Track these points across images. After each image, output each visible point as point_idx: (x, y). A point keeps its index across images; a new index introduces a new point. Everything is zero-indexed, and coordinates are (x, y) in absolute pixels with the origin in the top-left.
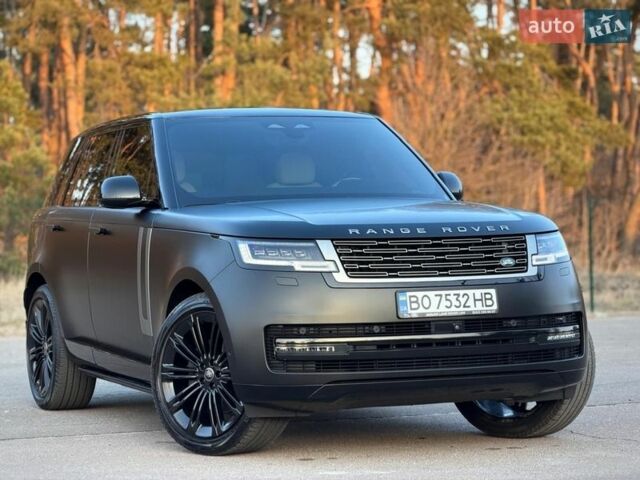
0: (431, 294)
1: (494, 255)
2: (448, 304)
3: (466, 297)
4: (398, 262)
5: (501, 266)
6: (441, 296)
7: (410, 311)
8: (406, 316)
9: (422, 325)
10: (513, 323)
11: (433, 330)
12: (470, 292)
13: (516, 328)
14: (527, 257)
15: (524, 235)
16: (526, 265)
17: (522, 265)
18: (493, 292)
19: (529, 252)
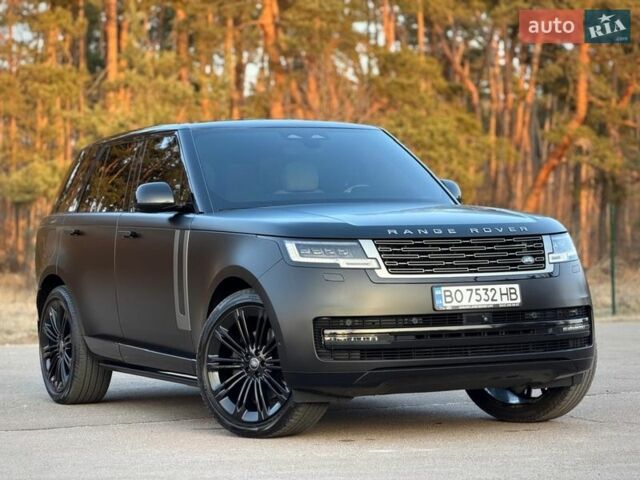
1: (516, 253)
4: (432, 260)
5: (522, 263)
7: (445, 305)
8: (441, 308)
9: (454, 317)
10: (533, 315)
11: (464, 321)
13: (536, 319)
14: (544, 255)
15: (541, 235)
16: (544, 263)
17: (541, 262)
18: (517, 287)
19: (546, 251)
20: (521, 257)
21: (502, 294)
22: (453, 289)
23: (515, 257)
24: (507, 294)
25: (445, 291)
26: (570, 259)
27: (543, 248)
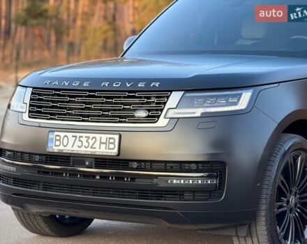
0: (70, 135)
1: (131, 107)
2: (80, 144)
3: (94, 140)
6: (76, 137)
7: (54, 148)
8: (50, 150)
10: (134, 165)
12: (98, 136)
14: (162, 110)
15: (171, 91)
16: (159, 117)
17: (154, 117)
18: (116, 137)
19: (167, 106)
20: (135, 110)
21: (101, 143)
22: (62, 134)
23: (129, 110)
24: (105, 143)
25: (57, 136)
26: (204, 115)
27: (165, 104)
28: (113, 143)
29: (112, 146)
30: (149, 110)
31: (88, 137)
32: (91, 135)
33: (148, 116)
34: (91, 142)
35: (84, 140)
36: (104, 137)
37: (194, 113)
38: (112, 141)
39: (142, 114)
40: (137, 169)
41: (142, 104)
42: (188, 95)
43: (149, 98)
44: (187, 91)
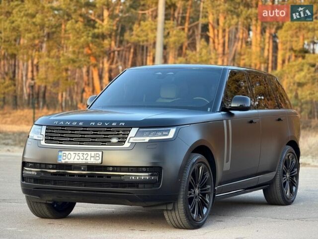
0: (72, 152)
1: (109, 136)
2: (78, 158)
3: (87, 155)
6: (76, 154)
10: (111, 169)
11: (72, 169)
12: (89, 153)
14: (126, 138)
15: (131, 128)
16: (125, 142)
17: (122, 142)
18: (100, 153)
19: (129, 136)
20: (111, 138)
21: (91, 157)
22: (67, 152)
24: (94, 157)
25: (64, 153)
26: (150, 141)
27: (128, 135)
28: (99, 157)
29: (98, 158)
30: (119, 138)
31: (83, 154)
32: (85, 153)
33: (119, 142)
34: (85, 156)
35: (81, 155)
36: (93, 153)
37: (144, 140)
38: (98, 155)
39: (115, 140)
40: (112, 171)
41: (115, 135)
42: (141, 130)
43: (118, 131)
44: (140, 128)
